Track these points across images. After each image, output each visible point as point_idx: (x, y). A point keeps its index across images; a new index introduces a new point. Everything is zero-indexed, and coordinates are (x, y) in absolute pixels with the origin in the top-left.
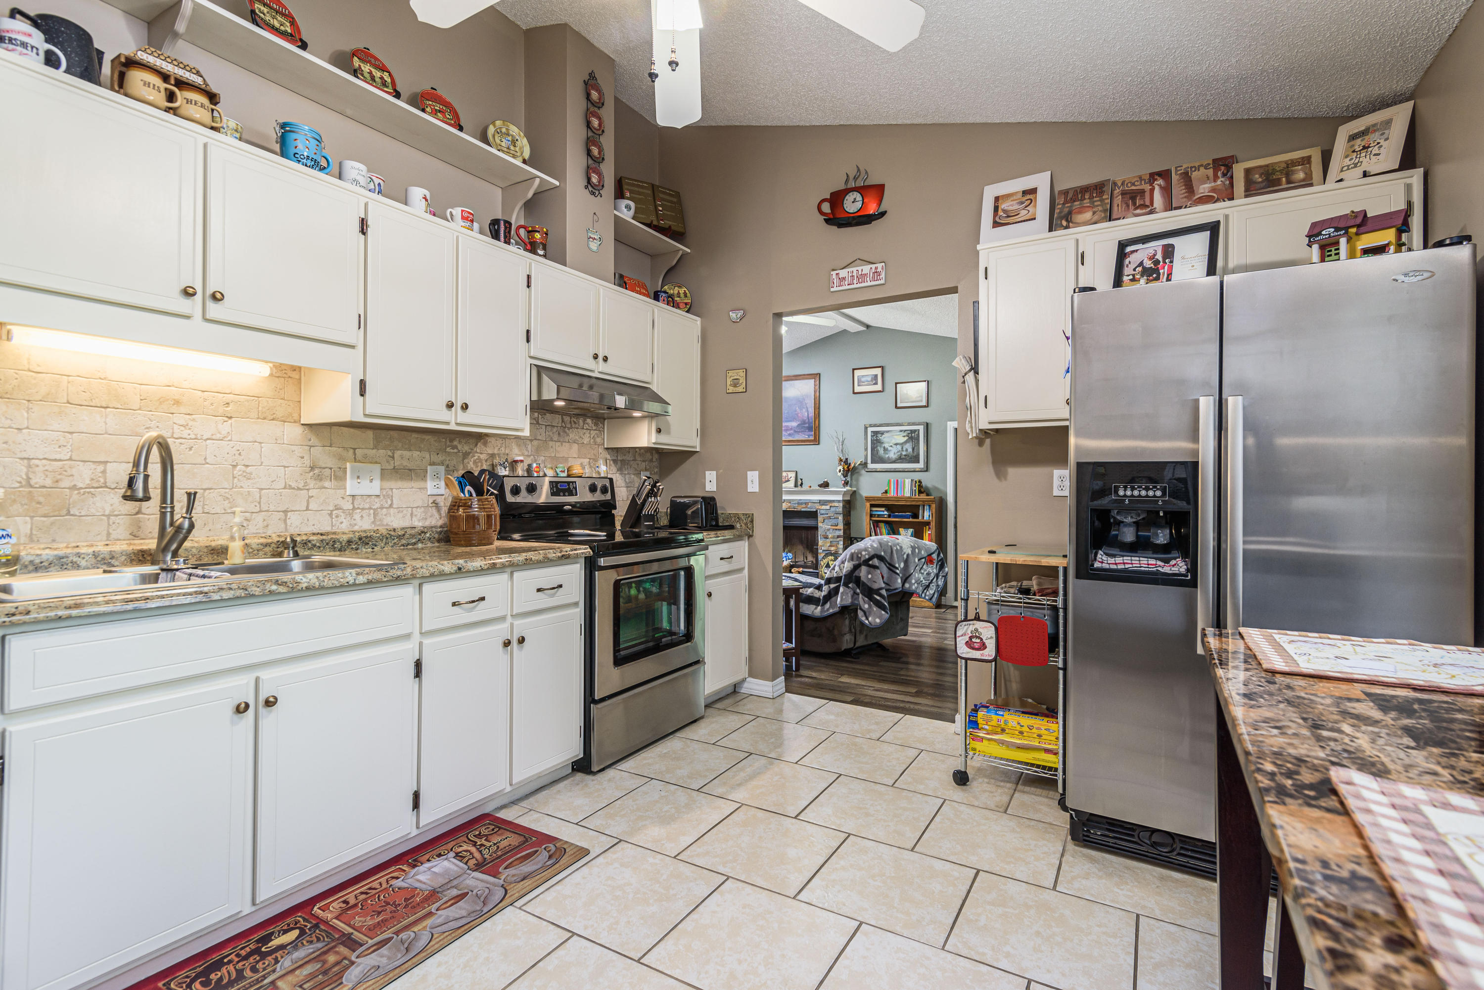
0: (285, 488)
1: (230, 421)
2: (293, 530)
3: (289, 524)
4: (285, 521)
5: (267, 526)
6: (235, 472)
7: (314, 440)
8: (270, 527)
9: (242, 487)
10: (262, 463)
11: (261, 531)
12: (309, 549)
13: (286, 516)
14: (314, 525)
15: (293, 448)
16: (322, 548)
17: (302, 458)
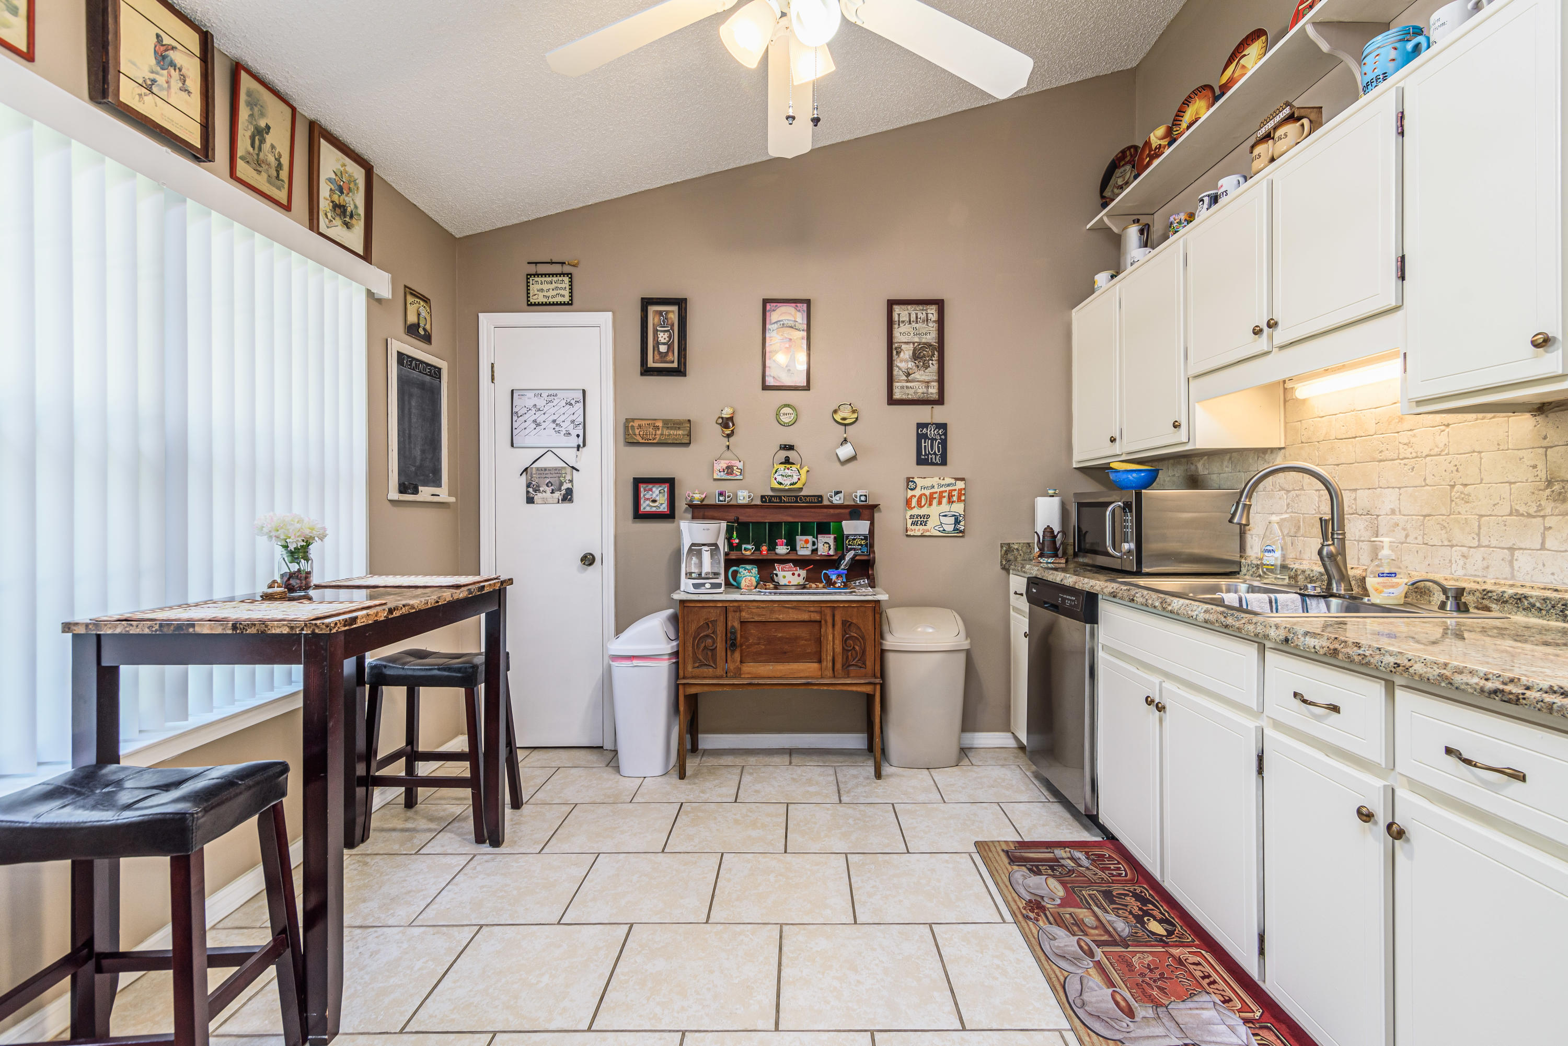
0: (1511, 514)
1: (1447, 430)
2: (1521, 578)
3: (1516, 568)
4: (1511, 563)
5: (1488, 567)
6: (1453, 494)
7: (1554, 436)
8: (1491, 569)
9: (1459, 513)
10: (1482, 480)
11: (1480, 574)
12: (1524, 609)
13: (1512, 555)
14: (1553, 574)
15: (1521, 454)
16: (1544, 612)
17: (1535, 467)
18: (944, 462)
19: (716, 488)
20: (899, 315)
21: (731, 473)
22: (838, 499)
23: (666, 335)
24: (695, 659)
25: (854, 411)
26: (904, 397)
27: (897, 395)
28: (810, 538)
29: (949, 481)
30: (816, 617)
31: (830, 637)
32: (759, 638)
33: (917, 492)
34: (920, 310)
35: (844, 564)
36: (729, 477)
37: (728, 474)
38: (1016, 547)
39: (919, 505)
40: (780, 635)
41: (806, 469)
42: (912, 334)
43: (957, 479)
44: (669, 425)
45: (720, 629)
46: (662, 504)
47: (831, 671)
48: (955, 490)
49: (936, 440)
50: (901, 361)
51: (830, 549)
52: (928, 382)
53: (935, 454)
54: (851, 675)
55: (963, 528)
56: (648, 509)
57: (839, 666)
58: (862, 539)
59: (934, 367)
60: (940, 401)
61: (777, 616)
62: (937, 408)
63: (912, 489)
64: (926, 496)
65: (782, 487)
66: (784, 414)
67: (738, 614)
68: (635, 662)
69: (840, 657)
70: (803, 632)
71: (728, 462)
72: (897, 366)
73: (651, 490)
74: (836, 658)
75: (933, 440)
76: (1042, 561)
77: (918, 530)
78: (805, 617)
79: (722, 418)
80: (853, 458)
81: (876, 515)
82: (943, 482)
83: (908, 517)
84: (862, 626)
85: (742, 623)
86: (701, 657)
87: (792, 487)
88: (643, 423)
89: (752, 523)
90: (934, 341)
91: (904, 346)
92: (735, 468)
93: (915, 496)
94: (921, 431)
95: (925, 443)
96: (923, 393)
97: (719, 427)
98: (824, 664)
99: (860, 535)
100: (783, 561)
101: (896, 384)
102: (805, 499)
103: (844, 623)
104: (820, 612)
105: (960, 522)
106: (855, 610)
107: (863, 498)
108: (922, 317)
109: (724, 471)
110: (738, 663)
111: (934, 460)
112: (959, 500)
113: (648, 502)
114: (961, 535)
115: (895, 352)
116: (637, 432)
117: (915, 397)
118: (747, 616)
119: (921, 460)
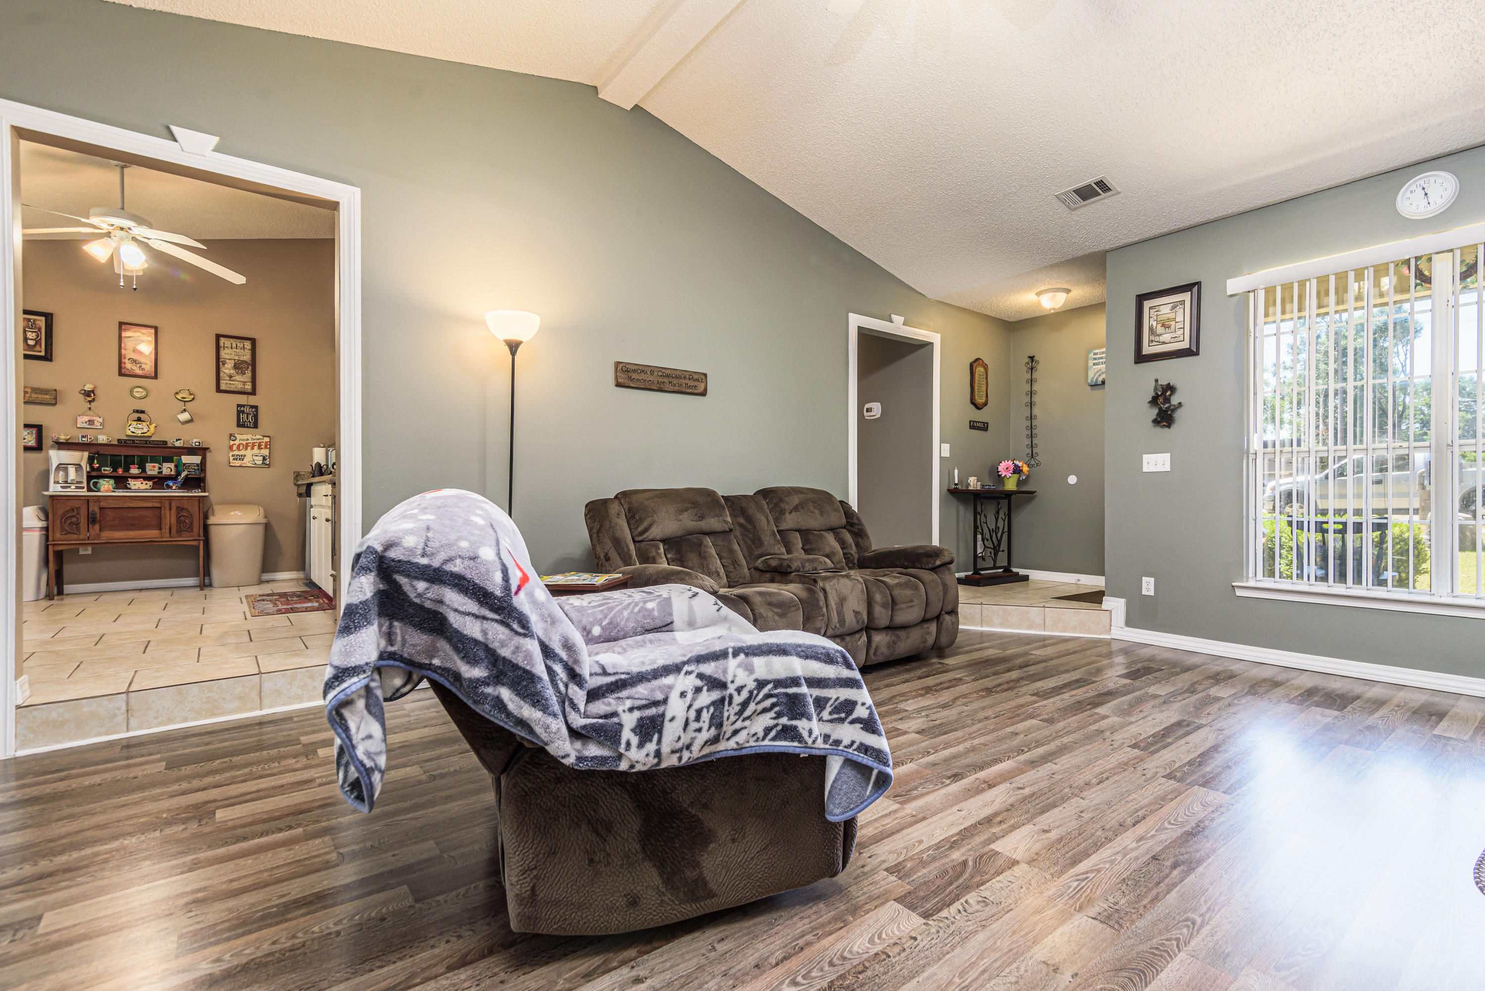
18: (256, 426)
19: (79, 433)
20: (224, 343)
21: (93, 425)
23: (34, 334)
24: (62, 529)
25: (191, 394)
26: (228, 389)
27: (223, 387)
28: (157, 465)
29: (258, 437)
30: (158, 505)
31: (168, 516)
32: (114, 517)
33: (237, 442)
34: (239, 342)
35: (180, 478)
36: (91, 427)
37: (89, 425)
38: (301, 473)
39: (238, 448)
40: (130, 515)
41: (154, 425)
42: (233, 355)
43: (265, 436)
44: (37, 391)
45: (83, 512)
46: (29, 441)
47: (168, 534)
48: (263, 442)
49: (250, 414)
50: (226, 369)
51: (171, 470)
52: (245, 382)
53: (249, 421)
54: (183, 536)
55: (268, 463)
57: (174, 531)
58: (195, 466)
59: (249, 374)
60: (253, 392)
61: (128, 504)
62: (251, 397)
63: (233, 440)
65: (135, 434)
66: (137, 391)
67: (97, 503)
69: (175, 526)
70: (149, 513)
71: (89, 417)
72: (223, 371)
74: (172, 527)
75: (248, 414)
77: (238, 463)
78: (150, 505)
80: (190, 421)
81: (208, 455)
82: (254, 437)
83: (230, 455)
84: (190, 510)
85: (101, 509)
86: (67, 528)
87: (143, 435)
89: (111, 455)
90: (249, 360)
91: (227, 361)
92: (96, 422)
93: (235, 444)
94: (240, 409)
95: (243, 415)
96: (241, 388)
98: (163, 531)
99: (194, 463)
100: (135, 477)
101: (222, 382)
102: (154, 443)
103: (178, 508)
104: (161, 502)
105: (266, 459)
106: (186, 501)
107: (197, 443)
108: (241, 346)
109: (86, 423)
110: (98, 531)
111: (249, 425)
112: (266, 447)
114: (267, 466)
115: (221, 363)
117: (236, 390)
118: (105, 505)
119: (240, 425)
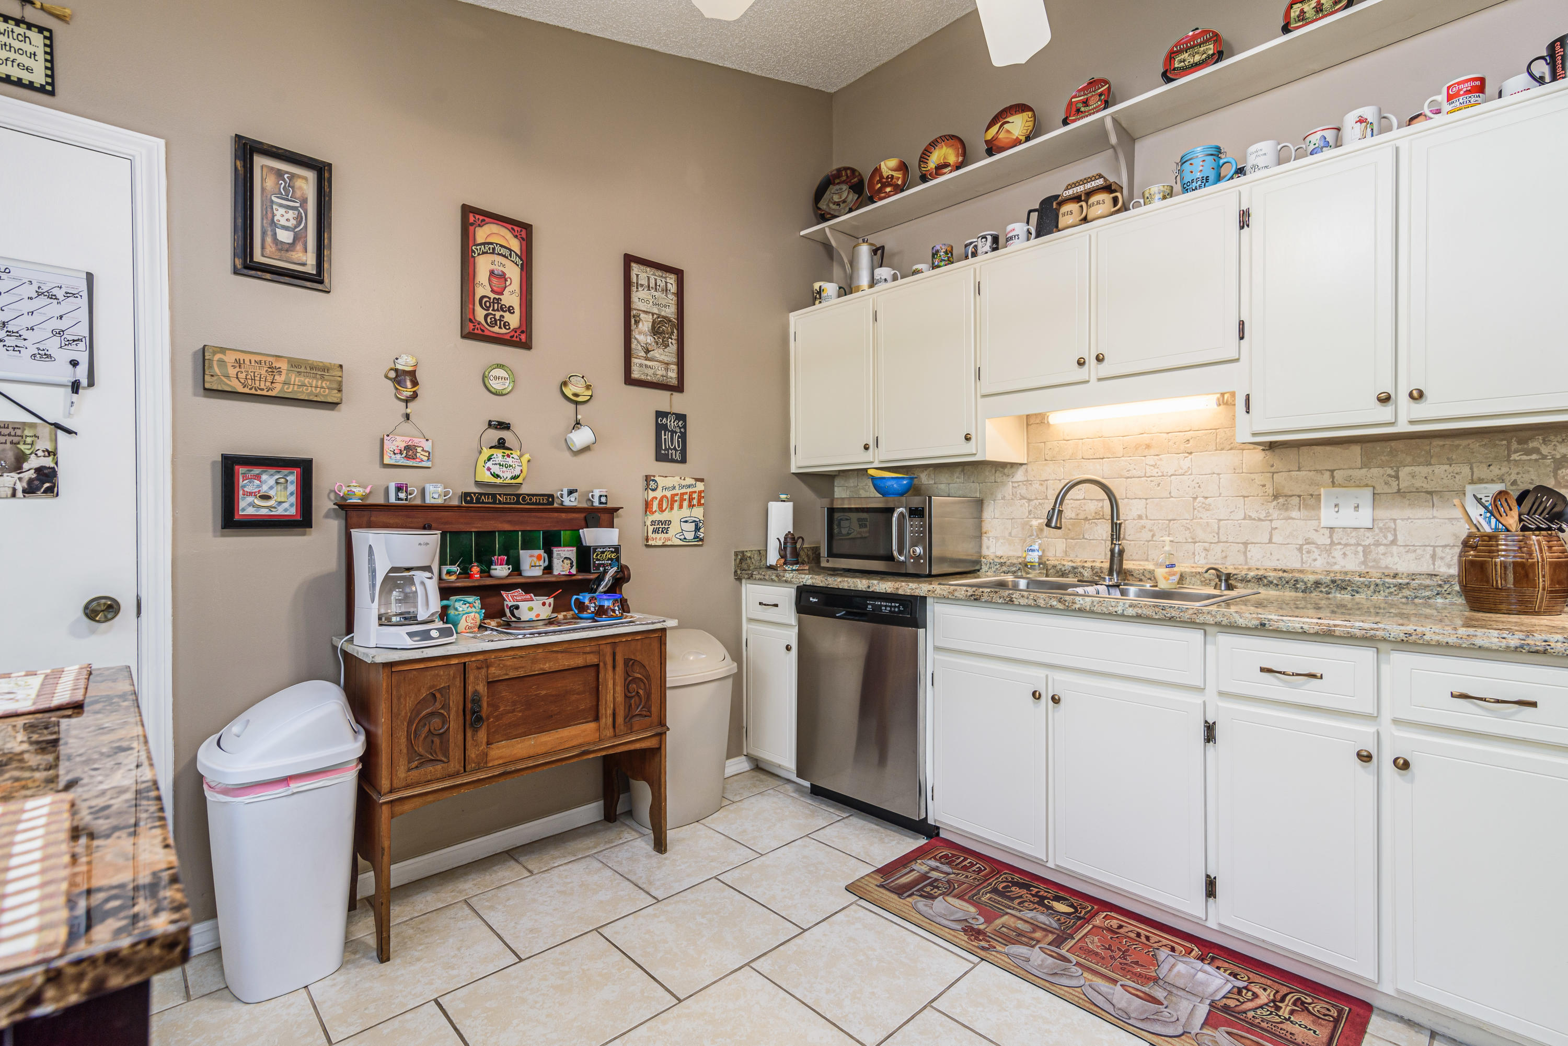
0: (1244, 519)
1: (1190, 457)
2: (1253, 563)
3: (1249, 556)
4: (1245, 553)
5: (1226, 557)
6: (1195, 504)
7: (1278, 464)
8: (1228, 558)
9: (1201, 518)
10: (1220, 494)
11: (1220, 562)
12: (1264, 586)
13: (1246, 548)
14: (1278, 560)
15: (1253, 476)
16: (1280, 587)
17: (1264, 486)
18: (683, 460)
19: (392, 479)
20: (637, 275)
21: (414, 458)
22: (573, 499)
23: (291, 214)
24: (411, 754)
25: (587, 387)
26: (643, 377)
27: (636, 374)
28: (539, 553)
29: (690, 481)
30: (592, 659)
31: (610, 684)
32: (514, 703)
33: (659, 494)
34: (659, 276)
35: (604, 584)
36: (410, 463)
37: (407, 457)
38: (749, 555)
39: (660, 507)
40: (544, 692)
41: (526, 457)
42: (651, 303)
43: (697, 480)
44: (303, 370)
45: (455, 699)
46: (280, 503)
47: (611, 730)
48: (695, 492)
49: (676, 433)
50: (640, 333)
51: (572, 567)
52: (667, 364)
53: (675, 448)
54: (635, 729)
55: (702, 535)
56: (251, 511)
57: (620, 720)
58: (612, 552)
59: (673, 348)
60: (679, 388)
61: (542, 666)
62: (676, 395)
63: (653, 490)
64: (667, 498)
65: (498, 481)
66: (496, 378)
67: (484, 671)
68: (294, 786)
69: (622, 708)
70: (575, 683)
71: (407, 439)
72: (636, 339)
73: (258, 477)
74: (617, 710)
75: (673, 432)
76: (787, 568)
77: (658, 539)
78: (579, 661)
79: (396, 370)
80: (587, 449)
81: (619, 525)
82: (684, 483)
83: (649, 523)
84: (646, 663)
85: (490, 684)
86: (421, 750)
87: (513, 481)
88: (247, 358)
89: (450, 532)
90: (673, 316)
91: (642, 316)
92: (419, 450)
93: (656, 498)
94: (661, 421)
95: (665, 435)
96: (662, 376)
97: (390, 383)
98: (603, 721)
99: (610, 547)
100: (510, 587)
101: (634, 360)
102: (531, 499)
103: (627, 662)
104: (598, 653)
105: (700, 528)
106: (639, 643)
107: (603, 500)
108: (661, 285)
109: (401, 454)
110: (484, 746)
111: (674, 456)
112: (700, 504)
113: (250, 499)
114: (700, 543)
115: (633, 321)
116: (232, 372)
117: (655, 380)
118: (498, 672)
119: (661, 456)
